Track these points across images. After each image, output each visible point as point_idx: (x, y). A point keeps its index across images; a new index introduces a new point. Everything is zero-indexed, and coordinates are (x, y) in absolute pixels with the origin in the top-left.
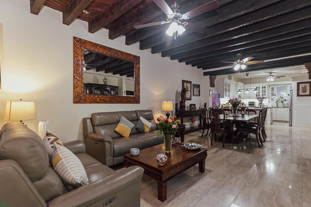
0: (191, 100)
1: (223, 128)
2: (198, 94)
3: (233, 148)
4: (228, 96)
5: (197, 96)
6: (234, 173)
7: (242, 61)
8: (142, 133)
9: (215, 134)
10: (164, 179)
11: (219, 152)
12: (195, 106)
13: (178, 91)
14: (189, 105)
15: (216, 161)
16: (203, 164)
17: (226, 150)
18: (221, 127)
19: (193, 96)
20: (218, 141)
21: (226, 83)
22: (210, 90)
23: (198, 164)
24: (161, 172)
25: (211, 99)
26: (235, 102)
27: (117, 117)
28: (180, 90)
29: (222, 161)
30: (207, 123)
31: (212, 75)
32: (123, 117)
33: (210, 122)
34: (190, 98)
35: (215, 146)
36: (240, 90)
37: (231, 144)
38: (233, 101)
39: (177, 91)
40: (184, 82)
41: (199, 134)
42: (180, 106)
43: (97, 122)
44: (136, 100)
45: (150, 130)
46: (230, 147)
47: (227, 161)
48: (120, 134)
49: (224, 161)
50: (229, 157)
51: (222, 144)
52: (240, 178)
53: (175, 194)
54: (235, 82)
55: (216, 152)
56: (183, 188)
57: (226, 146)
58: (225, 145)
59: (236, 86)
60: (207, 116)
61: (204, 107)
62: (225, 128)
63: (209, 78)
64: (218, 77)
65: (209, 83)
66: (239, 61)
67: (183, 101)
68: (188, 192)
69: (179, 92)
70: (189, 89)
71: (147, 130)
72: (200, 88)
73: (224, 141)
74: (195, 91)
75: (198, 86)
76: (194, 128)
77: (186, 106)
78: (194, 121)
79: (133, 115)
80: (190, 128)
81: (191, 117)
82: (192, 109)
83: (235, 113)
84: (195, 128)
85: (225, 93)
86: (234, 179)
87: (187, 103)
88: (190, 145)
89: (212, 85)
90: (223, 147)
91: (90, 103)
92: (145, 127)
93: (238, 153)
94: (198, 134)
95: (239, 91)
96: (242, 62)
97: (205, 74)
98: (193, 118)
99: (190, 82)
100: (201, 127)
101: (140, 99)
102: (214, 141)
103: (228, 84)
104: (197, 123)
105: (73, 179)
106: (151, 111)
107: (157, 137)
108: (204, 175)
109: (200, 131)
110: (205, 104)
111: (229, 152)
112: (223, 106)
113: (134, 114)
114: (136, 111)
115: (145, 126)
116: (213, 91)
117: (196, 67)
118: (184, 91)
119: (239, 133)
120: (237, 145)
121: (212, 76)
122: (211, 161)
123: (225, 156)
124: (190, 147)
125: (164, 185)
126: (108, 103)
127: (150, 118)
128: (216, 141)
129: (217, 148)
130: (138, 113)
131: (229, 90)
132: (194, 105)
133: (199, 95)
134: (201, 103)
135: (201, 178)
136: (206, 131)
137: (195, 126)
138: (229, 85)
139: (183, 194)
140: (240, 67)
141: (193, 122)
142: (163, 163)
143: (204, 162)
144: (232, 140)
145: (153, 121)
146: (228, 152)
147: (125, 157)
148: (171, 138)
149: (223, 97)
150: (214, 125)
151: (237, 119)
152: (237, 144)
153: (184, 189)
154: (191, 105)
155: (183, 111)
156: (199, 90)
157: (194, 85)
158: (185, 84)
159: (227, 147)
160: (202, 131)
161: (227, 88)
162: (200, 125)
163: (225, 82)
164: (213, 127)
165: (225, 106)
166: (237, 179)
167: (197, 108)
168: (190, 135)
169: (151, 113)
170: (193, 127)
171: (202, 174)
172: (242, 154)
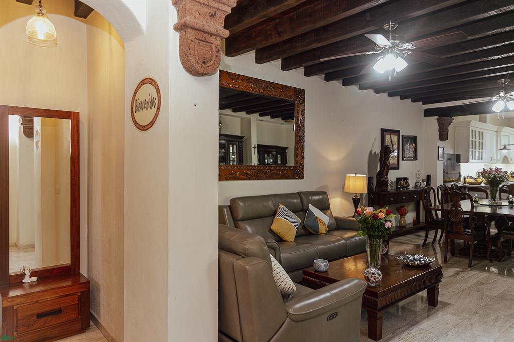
0: (398, 168)
1: (470, 229)
2: (412, 155)
3: (489, 269)
4: (479, 159)
5: (412, 160)
6: (491, 308)
7: (509, 94)
8: (314, 234)
9: (453, 241)
10: (379, 306)
11: (462, 275)
12: (407, 182)
13: (373, 152)
14: (394, 180)
15: (456, 290)
16: (436, 291)
17: (475, 272)
18: (465, 228)
19: (403, 160)
20: (458, 255)
21: (474, 129)
22: (439, 147)
23: (426, 290)
24: (375, 295)
25: (440, 165)
26: (495, 176)
27: (270, 203)
28: (377, 149)
29: (469, 289)
30: (435, 218)
31: (444, 115)
32: (281, 206)
33: (440, 216)
34: (396, 166)
35: (452, 264)
36: (507, 147)
37: (487, 262)
38: (490, 174)
39: (371, 151)
40: (384, 132)
41: (417, 240)
42: (377, 182)
43: (240, 214)
44: (297, 173)
45: (328, 229)
46: (484, 266)
47: (479, 291)
48: (278, 236)
49: (472, 290)
50: (482, 284)
51: (467, 261)
52: (503, 317)
53: (393, 333)
54: (495, 128)
55: (457, 274)
56: (404, 326)
57: (475, 265)
58: (474, 262)
59: (497, 136)
60: (433, 205)
61: (425, 183)
62: (474, 229)
63: (436, 121)
64: (457, 120)
65: (437, 133)
66: (502, 94)
67: (384, 173)
68: (414, 330)
69: (375, 153)
70: (396, 147)
71: (322, 229)
72: (416, 143)
73: (471, 254)
74: (407, 149)
75: (414, 140)
76: (405, 227)
77: (389, 182)
78: (406, 213)
79: (295, 201)
80: (396, 227)
81: (399, 205)
82: (400, 188)
83: (494, 198)
84: (407, 227)
85: (472, 151)
86: (492, 318)
87: (392, 176)
88: (410, 258)
89: (443, 136)
90: (470, 266)
91: (227, 179)
92: (319, 224)
93: (499, 277)
94: (414, 240)
95: (505, 148)
96: (509, 96)
97: (428, 113)
98: (403, 207)
99: (397, 132)
100: (419, 226)
101: (303, 170)
102: (450, 254)
103: (480, 132)
104: (410, 217)
105: (291, 287)
106: (324, 193)
107: (343, 243)
108: (438, 310)
109: (417, 234)
110: (429, 177)
111: (481, 276)
112: (468, 180)
113: (296, 199)
114: (299, 194)
115: (319, 221)
116: (446, 149)
117: (410, 100)
118: (386, 151)
119: (501, 240)
120: (497, 262)
121: (444, 118)
122: (447, 289)
123: (475, 281)
124: (411, 261)
125: (379, 315)
126: (253, 179)
127: (324, 207)
128: (453, 254)
129: (457, 268)
130: (304, 197)
131: (481, 146)
132: (406, 179)
133: (415, 158)
134: (419, 175)
135: (433, 314)
136: (432, 234)
137: (407, 223)
138: (481, 134)
139: (406, 333)
140: (506, 105)
141: (403, 214)
142: (377, 282)
143: (436, 287)
144: (488, 253)
145: (329, 211)
146: (479, 275)
147: (305, 273)
148: (380, 245)
149: (467, 161)
150: (450, 223)
151: (499, 211)
152: (499, 261)
153: (407, 327)
154: (399, 180)
155: (383, 193)
156: (416, 148)
157: (405, 138)
158: (388, 137)
159: (477, 266)
160: (424, 235)
161: (477, 140)
162: (417, 221)
163: (471, 128)
164: (449, 228)
165: (472, 181)
166: (497, 318)
167: (411, 186)
168: (396, 242)
169: (325, 196)
170: (404, 225)
171: (433, 309)
172: (508, 279)
